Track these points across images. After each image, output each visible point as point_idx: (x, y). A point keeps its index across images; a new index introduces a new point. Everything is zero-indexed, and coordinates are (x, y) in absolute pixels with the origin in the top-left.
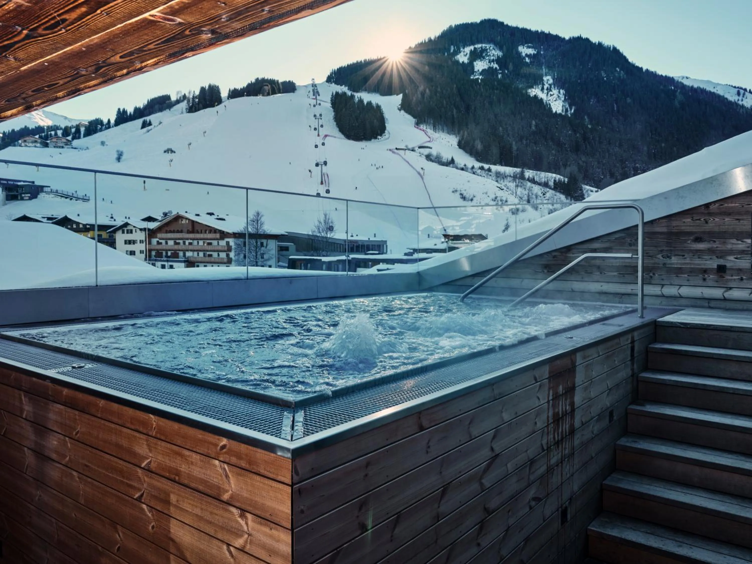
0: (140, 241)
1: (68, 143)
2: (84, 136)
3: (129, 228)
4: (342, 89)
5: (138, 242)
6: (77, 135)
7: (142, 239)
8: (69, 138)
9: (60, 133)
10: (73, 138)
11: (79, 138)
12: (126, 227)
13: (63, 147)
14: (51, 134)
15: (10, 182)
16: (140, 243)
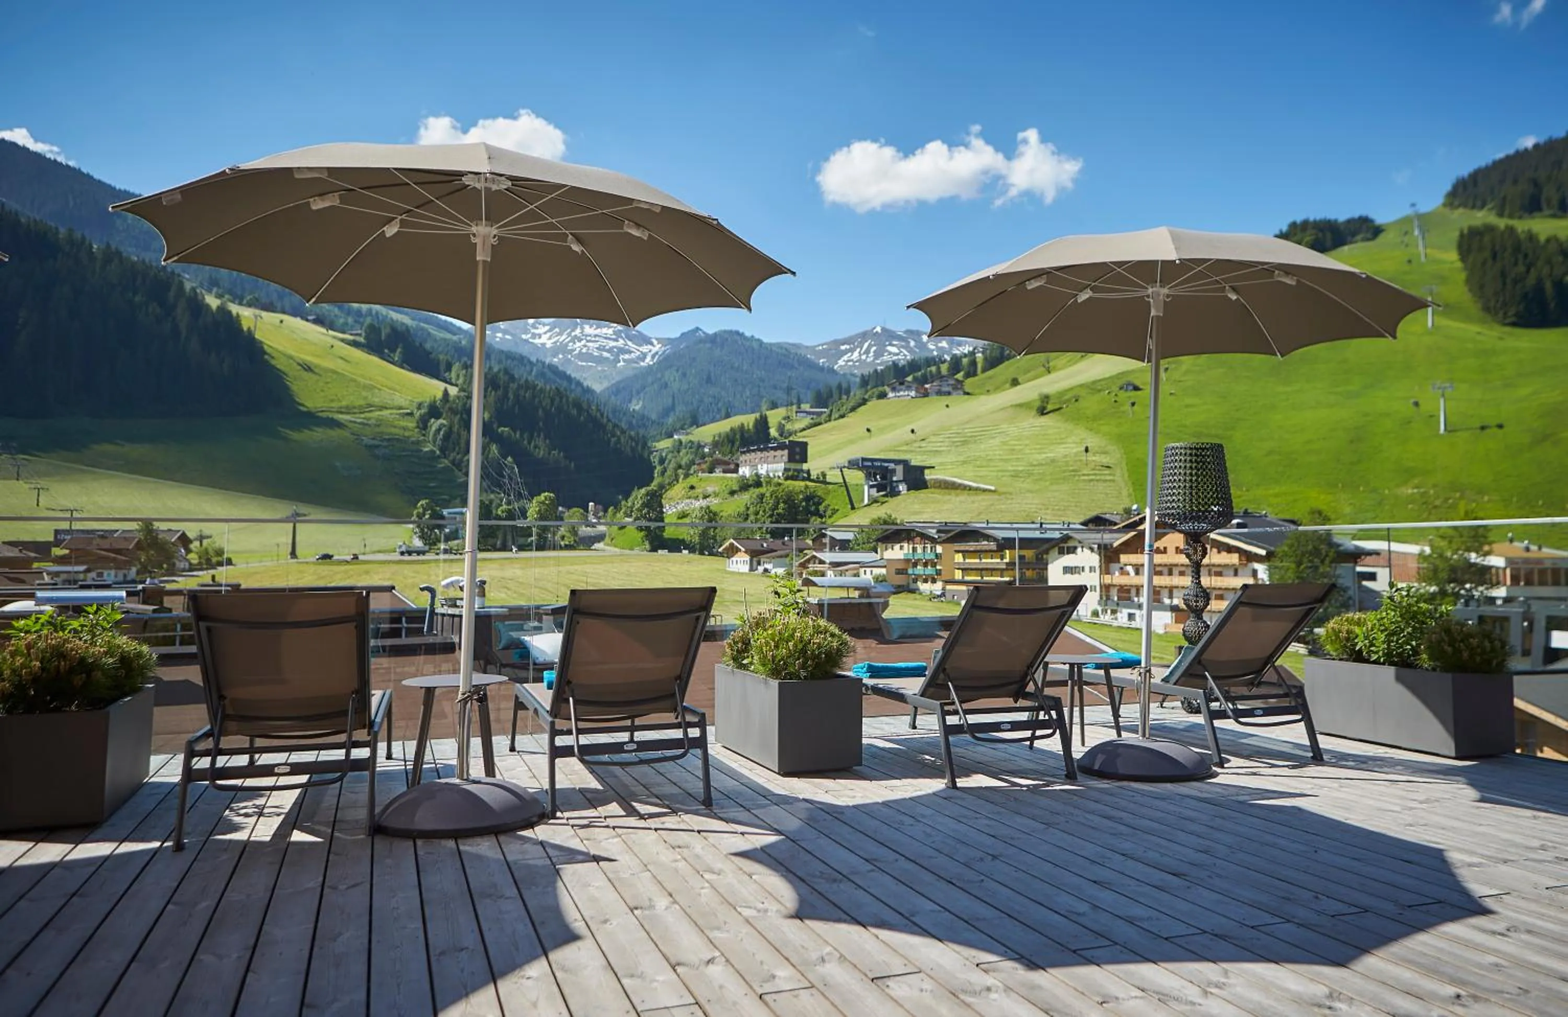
0: (1091, 568)
1: (958, 386)
2: (984, 370)
3: (1071, 544)
4: (1482, 217)
5: (1087, 569)
6: (972, 372)
7: (1092, 565)
8: (960, 376)
9: (944, 368)
10: (968, 375)
11: (975, 374)
12: (1066, 542)
13: (949, 393)
14: (931, 371)
15: (876, 464)
16: (1091, 571)
